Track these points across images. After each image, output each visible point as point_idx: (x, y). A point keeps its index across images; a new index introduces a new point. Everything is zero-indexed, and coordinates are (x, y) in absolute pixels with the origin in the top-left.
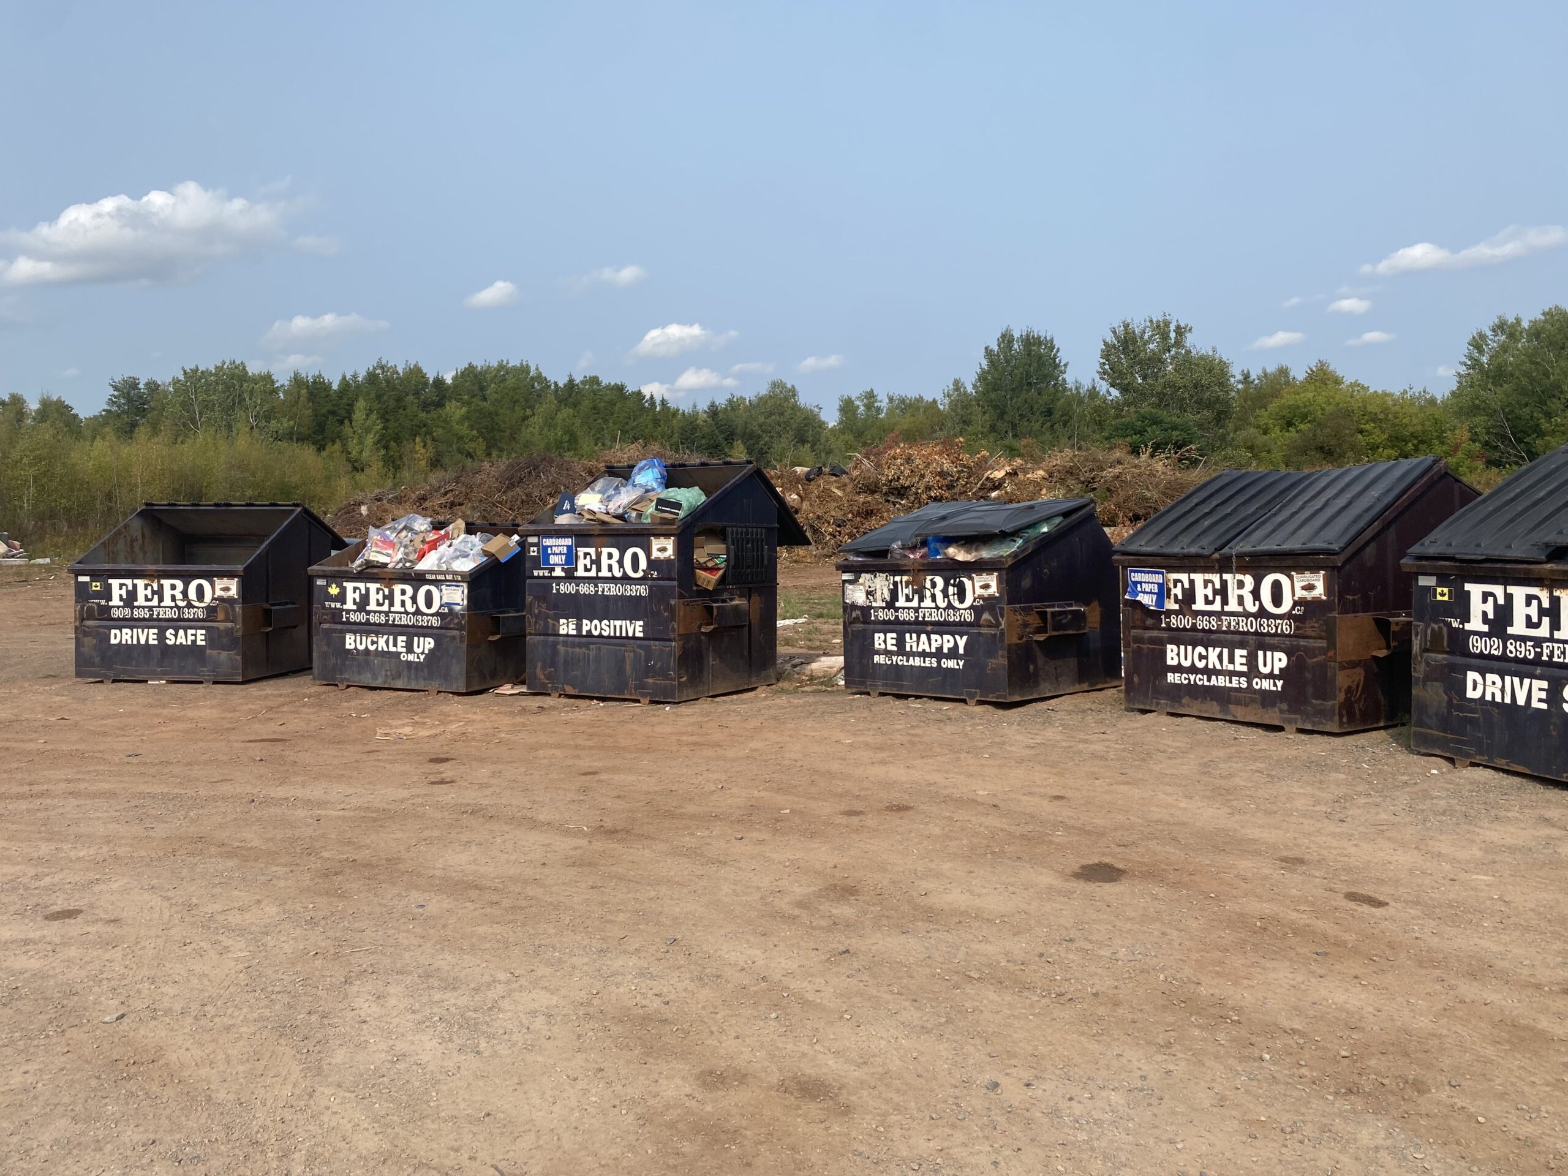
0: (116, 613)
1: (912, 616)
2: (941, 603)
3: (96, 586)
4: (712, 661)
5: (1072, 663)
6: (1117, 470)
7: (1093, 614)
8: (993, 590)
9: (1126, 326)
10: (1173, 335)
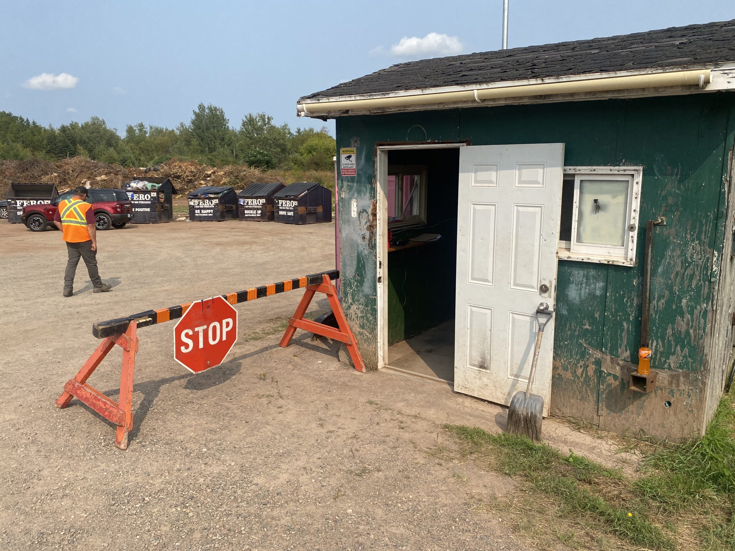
0: (18, 208)
1: (202, 207)
2: (208, 204)
3: (13, 202)
4: (163, 216)
5: (231, 215)
6: (245, 173)
7: (234, 207)
8: (217, 202)
9: (250, 115)
10: (266, 120)
